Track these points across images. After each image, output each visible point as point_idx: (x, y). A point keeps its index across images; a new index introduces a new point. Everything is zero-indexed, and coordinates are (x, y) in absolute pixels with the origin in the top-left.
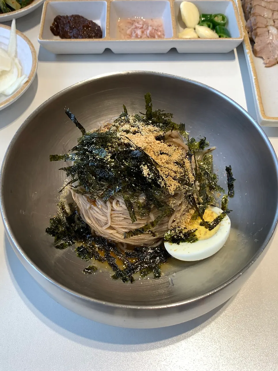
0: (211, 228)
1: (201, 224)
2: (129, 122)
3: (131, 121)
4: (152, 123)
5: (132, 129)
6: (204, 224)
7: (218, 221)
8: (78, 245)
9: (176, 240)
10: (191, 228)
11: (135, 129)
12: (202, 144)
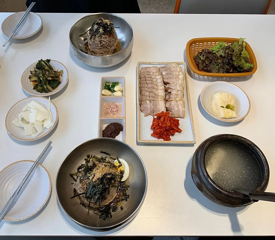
0: (121, 165)
1: (119, 168)
2: (90, 176)
3: (90, 175)
4: (93, 169)
5: (93, 176)
6: (119, 166)
7: (120, 162)
8: (111, 211)
9: (122, 177)
10: (119, 170)
11: (93, 175)
12: (88, 156)
